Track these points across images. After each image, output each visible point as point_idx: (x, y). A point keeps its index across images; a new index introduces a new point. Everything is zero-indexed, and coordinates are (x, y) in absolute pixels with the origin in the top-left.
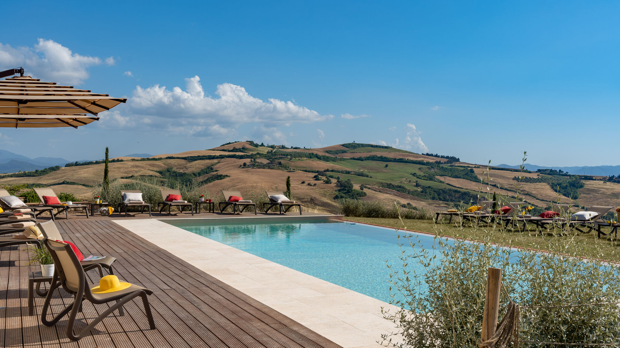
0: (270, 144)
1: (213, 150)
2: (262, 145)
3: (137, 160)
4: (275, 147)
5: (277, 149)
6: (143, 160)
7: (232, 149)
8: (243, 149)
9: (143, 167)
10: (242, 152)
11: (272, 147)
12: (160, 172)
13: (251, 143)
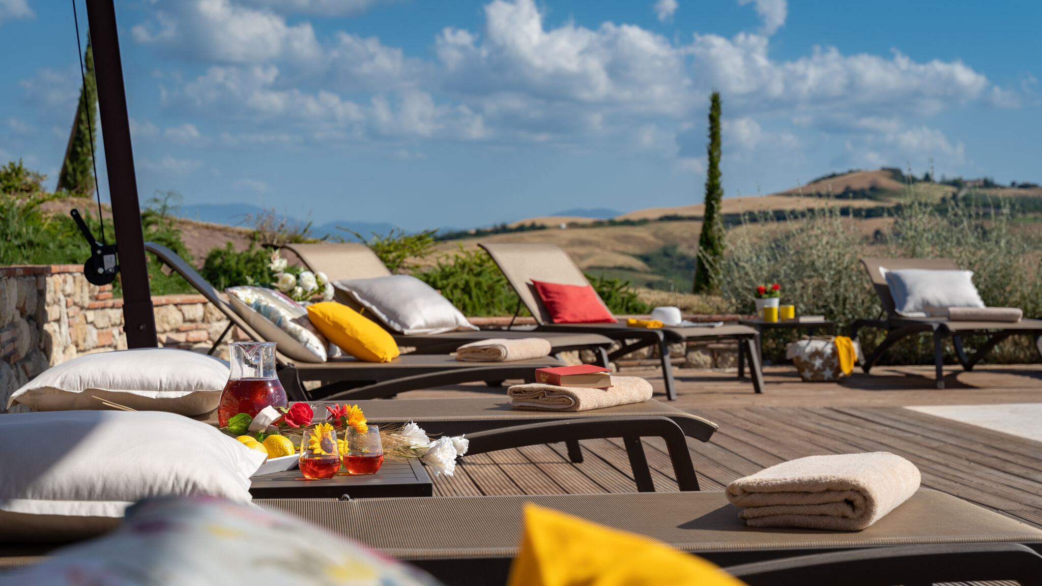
1: (789, 194)
2: (927, 178)
3: (584, 226)
4: (965, 183)
5: (970, 188)
6: (598, 224)
7: (840, 190)
8: (873, 192)
9: (597, 245)
10: (870, 198)
11: (957, 184)
12: (645, 259)
13: (896, 174)
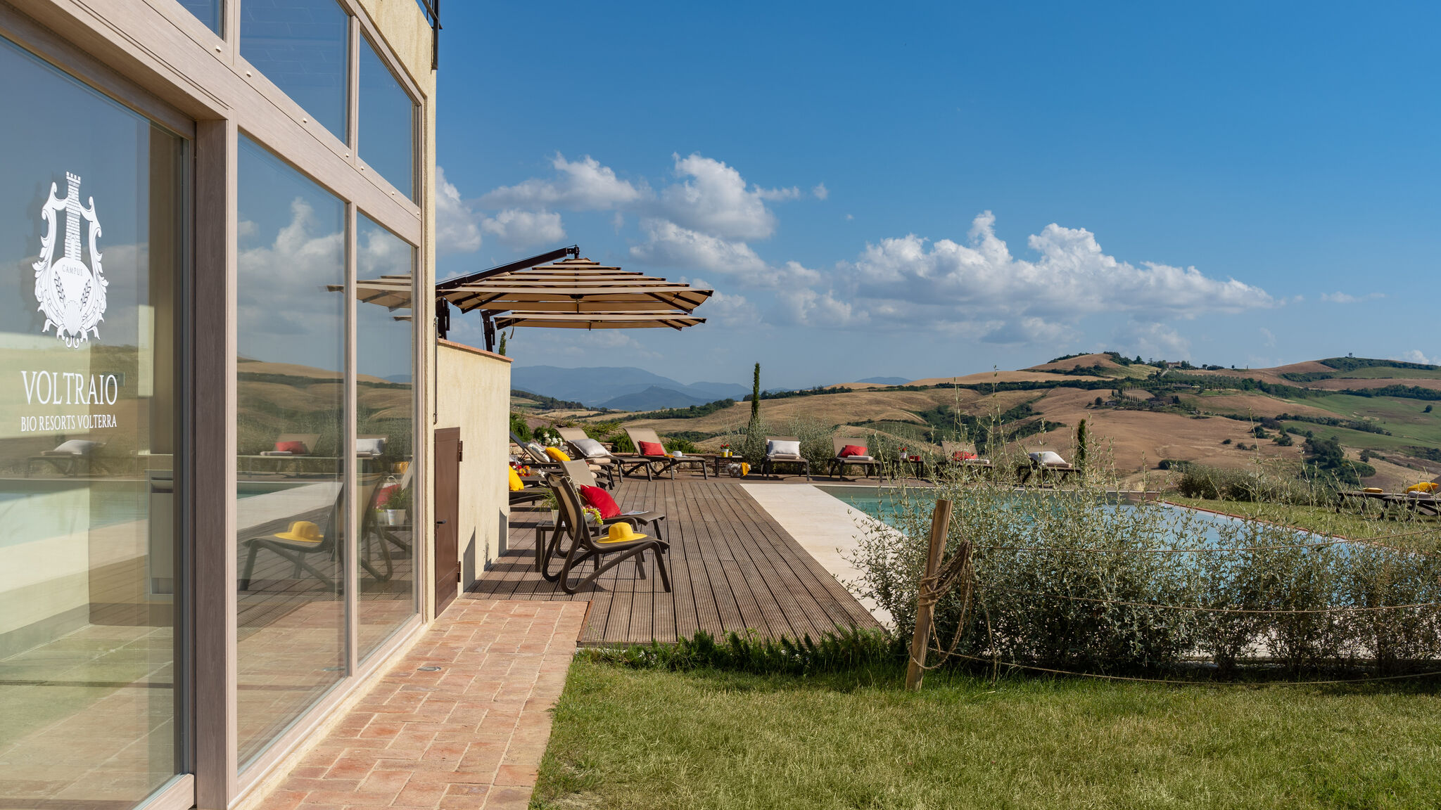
0: (1157, 359)
1: (1033, 370)
2: (1139, 361)
3: (879, 390)
4: (1168, 364)
5: (1172, 369)
6: (891, 389)
7: (1071, 368)
8: (1097, 370)
9: (890, 404)
10: (1094, 375)
11: (1161, 365)
12: (924, 415)
13: (1114, 357)
